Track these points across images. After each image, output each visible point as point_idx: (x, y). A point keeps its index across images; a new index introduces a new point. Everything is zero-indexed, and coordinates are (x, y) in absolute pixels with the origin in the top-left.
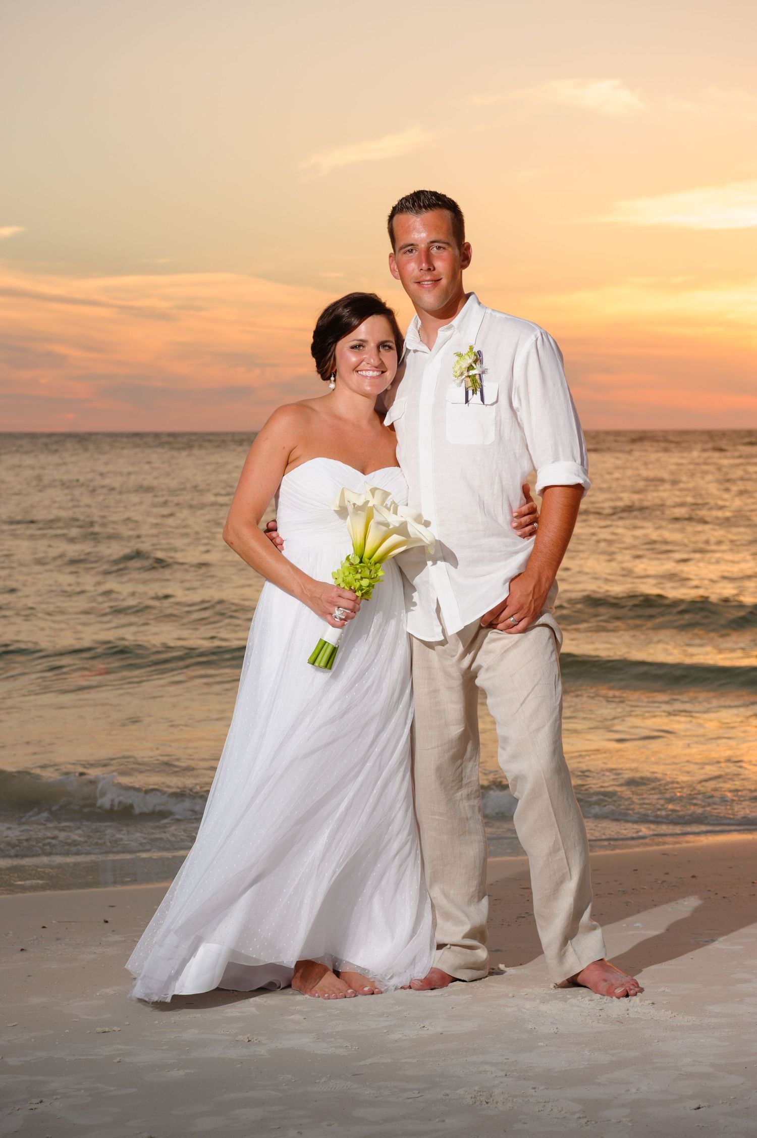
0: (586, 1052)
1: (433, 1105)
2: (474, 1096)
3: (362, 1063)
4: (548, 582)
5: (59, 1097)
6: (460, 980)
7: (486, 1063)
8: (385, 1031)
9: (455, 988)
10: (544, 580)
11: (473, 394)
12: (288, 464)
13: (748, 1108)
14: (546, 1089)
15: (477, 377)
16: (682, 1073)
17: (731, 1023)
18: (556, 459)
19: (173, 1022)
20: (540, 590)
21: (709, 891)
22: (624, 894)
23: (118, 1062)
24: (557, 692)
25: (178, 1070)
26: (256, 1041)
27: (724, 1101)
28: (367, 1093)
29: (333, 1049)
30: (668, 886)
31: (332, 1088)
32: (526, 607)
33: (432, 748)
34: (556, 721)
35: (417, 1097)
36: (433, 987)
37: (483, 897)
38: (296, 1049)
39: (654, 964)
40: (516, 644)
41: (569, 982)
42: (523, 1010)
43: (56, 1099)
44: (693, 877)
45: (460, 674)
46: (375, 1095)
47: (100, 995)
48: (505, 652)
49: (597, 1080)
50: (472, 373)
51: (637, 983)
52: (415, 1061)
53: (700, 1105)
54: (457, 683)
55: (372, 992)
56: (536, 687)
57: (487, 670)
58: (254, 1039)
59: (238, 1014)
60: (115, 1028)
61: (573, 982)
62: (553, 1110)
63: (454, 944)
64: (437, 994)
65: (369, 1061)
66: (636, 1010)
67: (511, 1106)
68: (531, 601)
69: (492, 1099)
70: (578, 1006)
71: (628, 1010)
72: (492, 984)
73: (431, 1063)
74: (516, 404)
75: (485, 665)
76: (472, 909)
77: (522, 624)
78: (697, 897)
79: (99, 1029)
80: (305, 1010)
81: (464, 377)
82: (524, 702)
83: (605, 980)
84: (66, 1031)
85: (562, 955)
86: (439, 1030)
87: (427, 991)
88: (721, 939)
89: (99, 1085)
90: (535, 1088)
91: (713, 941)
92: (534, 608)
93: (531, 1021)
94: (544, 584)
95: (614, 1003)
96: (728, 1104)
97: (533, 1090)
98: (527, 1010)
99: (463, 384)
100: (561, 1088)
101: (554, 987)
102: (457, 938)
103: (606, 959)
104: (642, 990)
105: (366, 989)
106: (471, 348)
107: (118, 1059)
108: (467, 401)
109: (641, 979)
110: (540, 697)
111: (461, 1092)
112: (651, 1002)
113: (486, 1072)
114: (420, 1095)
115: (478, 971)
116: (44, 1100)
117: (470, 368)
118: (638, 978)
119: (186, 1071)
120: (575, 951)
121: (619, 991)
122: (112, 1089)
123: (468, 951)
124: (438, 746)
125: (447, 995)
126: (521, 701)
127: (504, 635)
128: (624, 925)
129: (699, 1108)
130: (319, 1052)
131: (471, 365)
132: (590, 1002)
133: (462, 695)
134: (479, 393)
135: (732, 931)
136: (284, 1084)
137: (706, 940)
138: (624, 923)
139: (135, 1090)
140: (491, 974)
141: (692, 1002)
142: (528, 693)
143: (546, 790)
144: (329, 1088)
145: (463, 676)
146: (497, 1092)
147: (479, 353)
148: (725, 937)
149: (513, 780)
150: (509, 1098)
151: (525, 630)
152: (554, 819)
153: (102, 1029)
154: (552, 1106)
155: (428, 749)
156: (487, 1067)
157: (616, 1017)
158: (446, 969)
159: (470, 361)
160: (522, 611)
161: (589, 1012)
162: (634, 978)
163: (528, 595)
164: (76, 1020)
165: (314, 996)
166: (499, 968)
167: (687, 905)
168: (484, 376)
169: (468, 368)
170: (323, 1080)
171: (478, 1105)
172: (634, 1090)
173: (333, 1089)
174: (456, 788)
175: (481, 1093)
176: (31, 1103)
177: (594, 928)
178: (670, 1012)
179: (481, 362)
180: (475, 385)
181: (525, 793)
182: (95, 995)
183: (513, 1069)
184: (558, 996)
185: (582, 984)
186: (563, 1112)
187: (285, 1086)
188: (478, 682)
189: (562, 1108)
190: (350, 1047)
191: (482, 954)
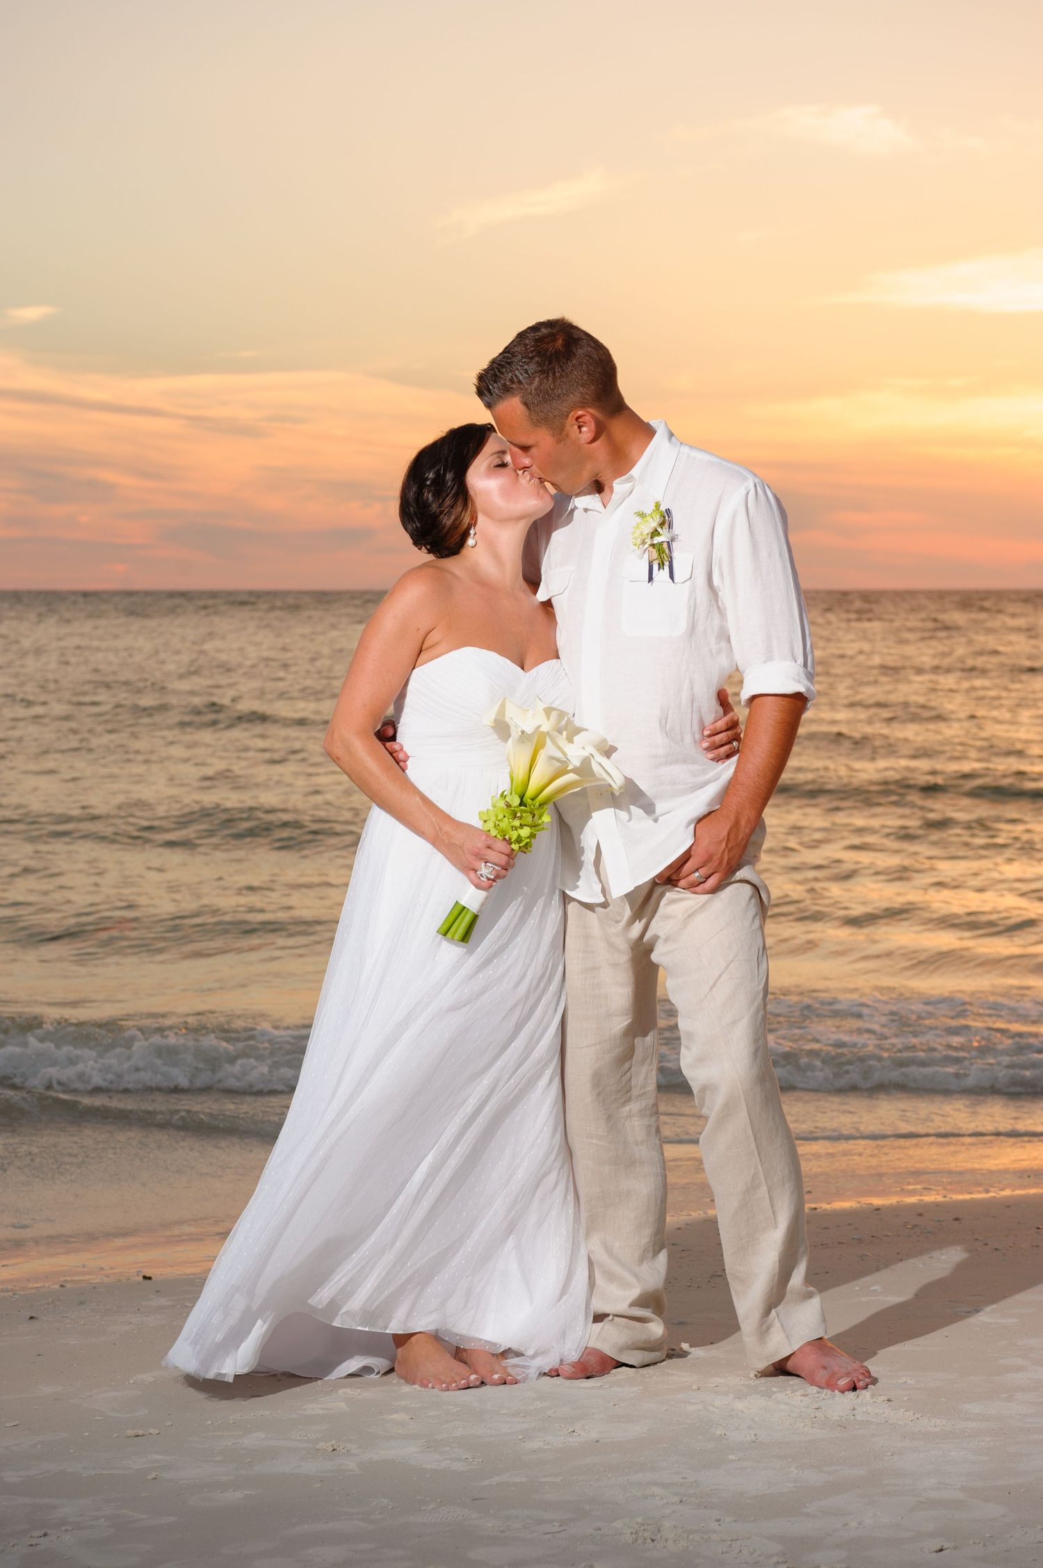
0: (793, 1469)
1: (579, 1543)
2: (634, 1531)
3: (486, 1483)
4: (749, 826)
5: (69, 1528)
6: (627, 1365)
7: (656, 1484)
8: (520, 1437)
9: (619, 1377)
10: (743, 822)
11: (659, 570)
12: (421, 651)
13: (1008, 1551)
14: (735, 1521)
15: (665, 545)
16: (923, 1500)
17: (994, 1430)
18: (769, 658)
19: (231, 1422)
20: (736, 836)
21: (977, 1239)
22: (860, 1243)
23: (153, 1479)
24: (760, 972)
25: (234, 1491)
26: (343, 1451)
27: (976, 1541)
28: (489, 1525)
29: (448, 1462)
30: (922, 1233)
31: (443, 1517)
32: (716, 858)
33: (587, 1046)
34: (757, 1011)
35: (558, 1532)
36: (589, 1374)
37: (660, 1251)
38: (397, 1461)
39: (893, 1344)
40: (703, 907)
41: (776, 1370)
42: (711, 1408)
43: (66, 1530)
44: (956, 1219)
45: (629, 947)
46: (502, 1529)
47: (134, 1383)
48: (689, 917)
49: (804, 1510)
50: (657, 540)
51: (868, 1372)
52: (559, 1479)
53: (943, 1546)
54: (624, 958)
55: (504, 1381)
56: (732, 965)
57: (666, 940)
58: (341, 1447)
59: (320, 1412)
60: (152, 1431)
61: (781, 1369)
62: (743, 1551)
63: (618, 1314)
64: (595, 1385)
65: (496, 1479)
66: (865, 1409)
67: (685, 1545)
68: (724, 850)
69: (660, 1536)
70: (786, 1404)
71: (854, 1410)
72: (670, 1371)
73: (580, 1484)
74: (716, 581)
75: (662, 935)
76: (645, 1268)
77: (711, 882)
78: (959, 1248)
79: (130, 1432)
80: (413, 1406)
81: (647, 546)
82: (714, 985)
83: (825, 1368)
84: (85, 1435)
85: (764, 1330)
86: (594, 1435)
87: (580, 1380)
88: (988, 1309)
89: (125, 1511)
90: (719, 1520)
91: (978, 1311)
92: (728, 859)
93: (720, 1425)
94: (743, 828)
95: (837, 1399)
96: (981, 1544)
97: (717, 1523)
98: (717, 1408)
99: (646, 555)
100: (755, 1520)
101: (756, 1376)
102: (622, 1307)
103: (826, 1337)
104: (875, 1381)
105: (496, 1376)
106: (658, 505)
107: (153, 1475)
108: (651, 579)
109: (873, 1366)
110: (737, 978)
111: (618, 1524)
112: (886, 1398)
113: (654, 1496)
114: (561, 1528)
115: (651, 1353)
116: (49, 1532)
117: (655, 533)
118: (867, 1364)
119: (246, 1492)
120: (782, 1326)
121: (843, 1382)
122: (143, 1516)
123: (638, 1324)
124: (595, 1044)
125: (607, 1386)
126: (711, 983)
127: (687, 894)
128: (857, 1288)
129: (941, 1550)
130: (429, 1467)
131: (656, 530)
132: (803, 1398)
133: (631, 974)
134: (667, 568)
135: (1005, 1297)
136: (377, 1512)
137: (967, 1309)
138: (856, 1286)
139: (173, 1519)
140: (669, 1356)
141: (943, 1399)
142: (720, 973)
143: (744, 1103)
144: (438, 1517)
145: (632, 949)
146: (667, 1524)
147: (668, 511)
148: (995, 1306)
149: (699, 1091)
150: (683, 1534)
151: (714, 891)
152: (753, 1145)
153: (135, 1432)
154: (741, 1546)
155: (582, 1048)
156: (657, 1490)
157: (838, 1418)
158: (608, 1350)
159: (654, 524)
160: (709, 865)
161: (801, 1412)
162: (865, 1364)
163: (721, 842)
164: (99, 1418)
165: (426, 1386)
166: (681, 1349)
167: (946, 1260)
168: (674, 545)
169: (652, 533)
170: (432, 1506)
171: (639, 1545)
172: (854, 1524)
173: (444, 1520)
174: (622, 1100)
175: (646, 1527)
176: (31, 1537)
177: (809, 1296)
178: (912, 1412)
179: (670, 527)
180: (662, 557)
181: (716, 1109)
182: (127, 1383)
183: (692, 1492)
184: (760, 1389)
185: (793, 1372)
186: (755, 1555)
187: (378, 1514)
188: (654, 957)
189: (755, 1549)
190: (471, 1460)
191: (656, 1329)
